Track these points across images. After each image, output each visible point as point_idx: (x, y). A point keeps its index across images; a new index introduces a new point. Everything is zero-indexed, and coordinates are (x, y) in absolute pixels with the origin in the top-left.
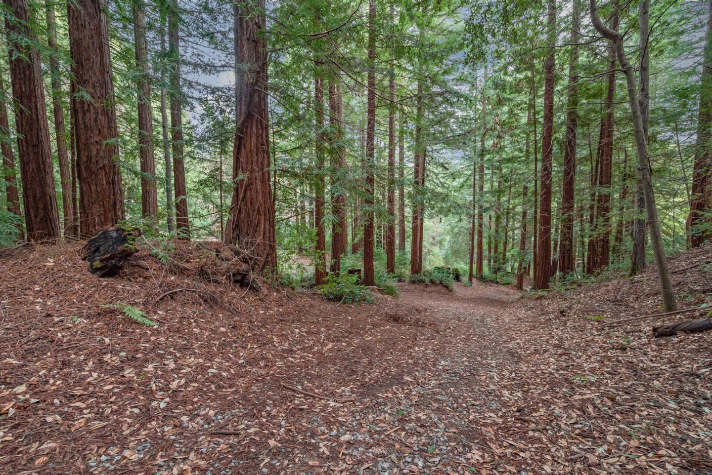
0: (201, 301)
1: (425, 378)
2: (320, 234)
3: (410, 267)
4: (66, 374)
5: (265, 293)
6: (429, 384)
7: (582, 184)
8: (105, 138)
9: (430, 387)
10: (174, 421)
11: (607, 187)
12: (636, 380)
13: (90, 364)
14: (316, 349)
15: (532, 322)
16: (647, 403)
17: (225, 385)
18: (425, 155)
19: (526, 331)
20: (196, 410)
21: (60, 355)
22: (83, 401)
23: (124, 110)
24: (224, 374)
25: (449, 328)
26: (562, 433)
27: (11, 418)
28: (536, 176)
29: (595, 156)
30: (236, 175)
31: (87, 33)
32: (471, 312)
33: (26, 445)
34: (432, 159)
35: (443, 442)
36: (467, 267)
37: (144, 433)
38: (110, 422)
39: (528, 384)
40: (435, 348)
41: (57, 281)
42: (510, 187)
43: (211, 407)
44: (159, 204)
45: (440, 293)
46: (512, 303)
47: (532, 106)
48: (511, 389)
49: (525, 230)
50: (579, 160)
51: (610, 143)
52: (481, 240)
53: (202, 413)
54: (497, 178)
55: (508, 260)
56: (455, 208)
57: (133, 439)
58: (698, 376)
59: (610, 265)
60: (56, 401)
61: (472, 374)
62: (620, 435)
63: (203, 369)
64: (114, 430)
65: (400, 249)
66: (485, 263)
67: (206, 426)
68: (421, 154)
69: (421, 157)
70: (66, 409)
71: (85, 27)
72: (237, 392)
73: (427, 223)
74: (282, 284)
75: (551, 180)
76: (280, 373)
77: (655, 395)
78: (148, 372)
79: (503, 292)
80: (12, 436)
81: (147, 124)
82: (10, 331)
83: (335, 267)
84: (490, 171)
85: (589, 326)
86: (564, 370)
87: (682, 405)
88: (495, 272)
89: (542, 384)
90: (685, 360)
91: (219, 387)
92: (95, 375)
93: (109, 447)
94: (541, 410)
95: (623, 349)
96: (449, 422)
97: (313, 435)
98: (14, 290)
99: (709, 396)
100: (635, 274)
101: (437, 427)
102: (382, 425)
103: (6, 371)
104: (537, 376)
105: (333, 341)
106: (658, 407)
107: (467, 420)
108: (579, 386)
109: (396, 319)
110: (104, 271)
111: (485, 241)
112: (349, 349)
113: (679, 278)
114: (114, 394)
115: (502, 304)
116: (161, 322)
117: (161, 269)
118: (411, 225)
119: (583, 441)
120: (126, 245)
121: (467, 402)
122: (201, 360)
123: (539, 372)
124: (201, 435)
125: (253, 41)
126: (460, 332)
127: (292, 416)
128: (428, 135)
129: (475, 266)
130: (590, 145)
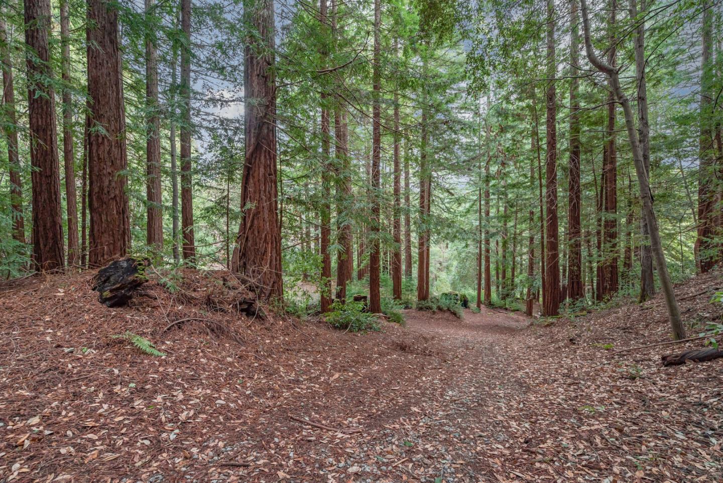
0: (208, 330)
1: (432, 409)
2: (326, 261)
3: (416, 294)
4: (77, 406)
5: (271, 322)
6: (436, 415)
7: (588, 209)
8: (118, 170)
9: (437, 418)
10: (184, 453)
11: (612, 213)
12: (645, 411)
13: (101, 395)
14: (322, 379)
15: (541, 350)
16: (655, 433)
17: (233, 416)
18: (430, 181)
19: (535, 360)
20: (205, 442)
21: (71, 386)
22: (94, 432)
23: (132, 139)
24: (232, 405)
25: (457, 357)
26: (569, 464)
27: (26, 450)
28: (541, 201)
29: (599, 182)
30: (243, 204)
31: (105, 71)
32: (479, 340)
33: (42, 477)
34: (438, 184)
35: (450, 474)
36: (475, 293)
37: (155, 465)
38: (122, 454)
39: (536, 415)
40: (443, 378)
41: (67, 311)
42: (516, 212)
43: (220, 439)
44: (164, 231)
45: (448, 320)
46: (521, 330)
47: (535, 133)
48: (518, 420)
49: (533, 256)
50: (584, 185)
51: (614, 169)
52: (489, 265)
53: (212, 444)
54: (503, 203)
55: (516, 286)
56: (461, 233)
57: (145, 470)
58: (706, 406)
59: (620, 291)
60: (69, 433)
61: (479, 404)
62: (627, 466)
63: (210, 400)
64: (126, 462)
65: (406, 274)
66: (493, 289)
67: (216, 458)
68: (427, 180)
69: (426, 184)
70: (79, 441)
71: (103, 66)
72: (245, 423)
73: (434, 249)
74: (288, 312)
75: (556, 206)
76: (287, 404)
77: (663, 426)
78: (157, 404)
79: (513, 318)
80: (29, 467)
81: (155, 152)
82: (21, 363)
83: (341, 295)
84: (496, 197)
85: (599, 355)
86: (573, 400)
87: (690, 436)
88: (504, 298)
89: (550, 415)
90: (694, 390)
91: (227, 419)
92: (106, 406)
93: (122, 478)
94: (548, 441)
95: (633, 378)
96: (457, 454)
97: (321, 467)
98: (25, 321)
99: (716, 427)
100: (645, 300)
101: (444, 459)
102: (389, 456)
103: (20, 403)
104: (546, 406)
105: (340, 371)
106: (666, 438)
107: (474, 452)
108: (587, 417)
109: (403, 348)
110: (113, 302)
111: (492, 266)
112: (355, 380)
113: (688, 305)
114: (125, 426)
115: (511, 331)
116: (168, 352)
117: (169, 298)
118: (417, 251)
119: (590, 472)
120: (136, 275)
121: (474, 434)
122: (208, 391)
123: (547, 402)
124: (211, 467)
125: (263, 77)
126: (468, 361)
127: (300, 447)
128: (433, 162)
129: (483, 292)
130: (594, 171)
